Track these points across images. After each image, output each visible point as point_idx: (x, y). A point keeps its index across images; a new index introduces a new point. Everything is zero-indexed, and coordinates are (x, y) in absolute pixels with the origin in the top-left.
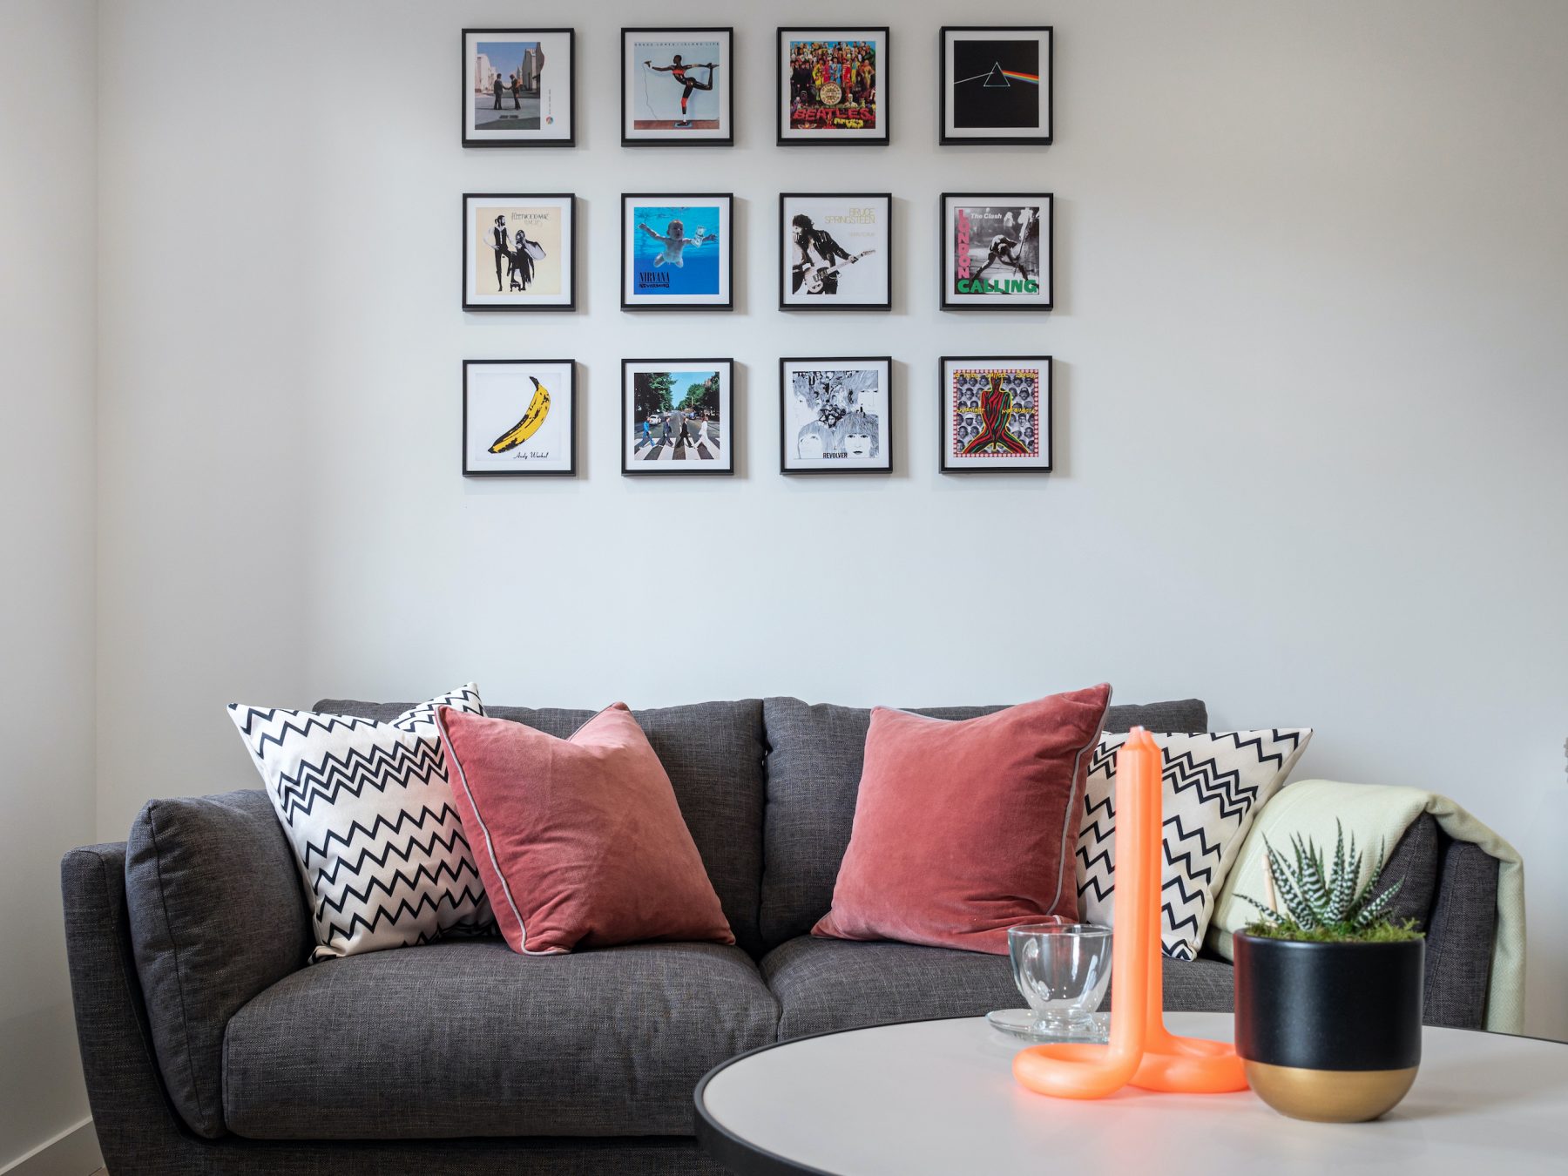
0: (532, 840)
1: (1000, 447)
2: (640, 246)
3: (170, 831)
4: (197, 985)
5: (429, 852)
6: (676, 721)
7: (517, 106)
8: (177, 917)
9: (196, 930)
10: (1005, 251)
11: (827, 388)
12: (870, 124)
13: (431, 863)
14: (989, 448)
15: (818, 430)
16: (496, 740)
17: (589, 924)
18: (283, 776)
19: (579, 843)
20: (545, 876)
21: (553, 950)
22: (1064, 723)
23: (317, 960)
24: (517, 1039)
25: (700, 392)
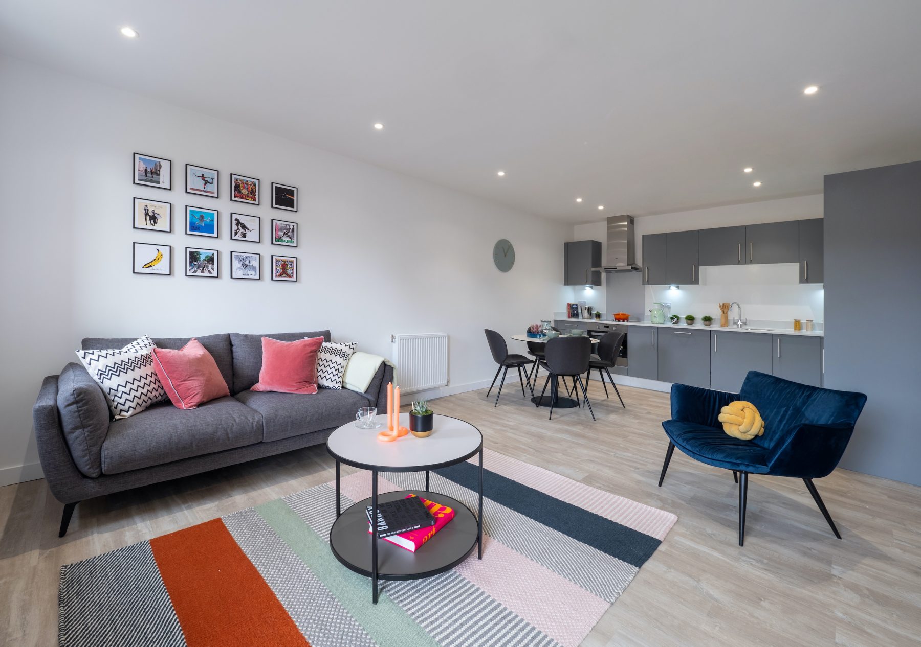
0: (184, 381)
1: (285, 275)
2: (191, 219)
3: (81, 396)
4: (92, 437)
5: (150, 386)
6: (208, 341)
7: (153, 177)
8: (84, 419)
9: (91, 422)
10: (287, 234)
11: (243, 259)
12: (255, 200)
13: (150, 389)
14: (283, 276)
15: (241, 269)
16: (172, 356)
17: (203, 400)
18: (99, 370)
19: (198, 380)
20: (190, 389)
21: (194, 408)
22: (315, 345)
23: (116, 420)
24: (197, 434)
25: (209, 257)
